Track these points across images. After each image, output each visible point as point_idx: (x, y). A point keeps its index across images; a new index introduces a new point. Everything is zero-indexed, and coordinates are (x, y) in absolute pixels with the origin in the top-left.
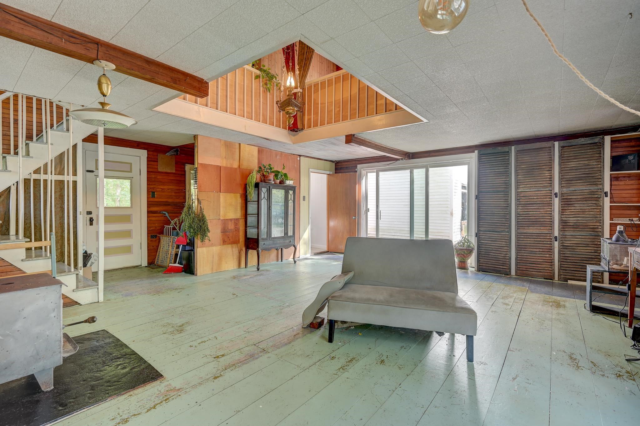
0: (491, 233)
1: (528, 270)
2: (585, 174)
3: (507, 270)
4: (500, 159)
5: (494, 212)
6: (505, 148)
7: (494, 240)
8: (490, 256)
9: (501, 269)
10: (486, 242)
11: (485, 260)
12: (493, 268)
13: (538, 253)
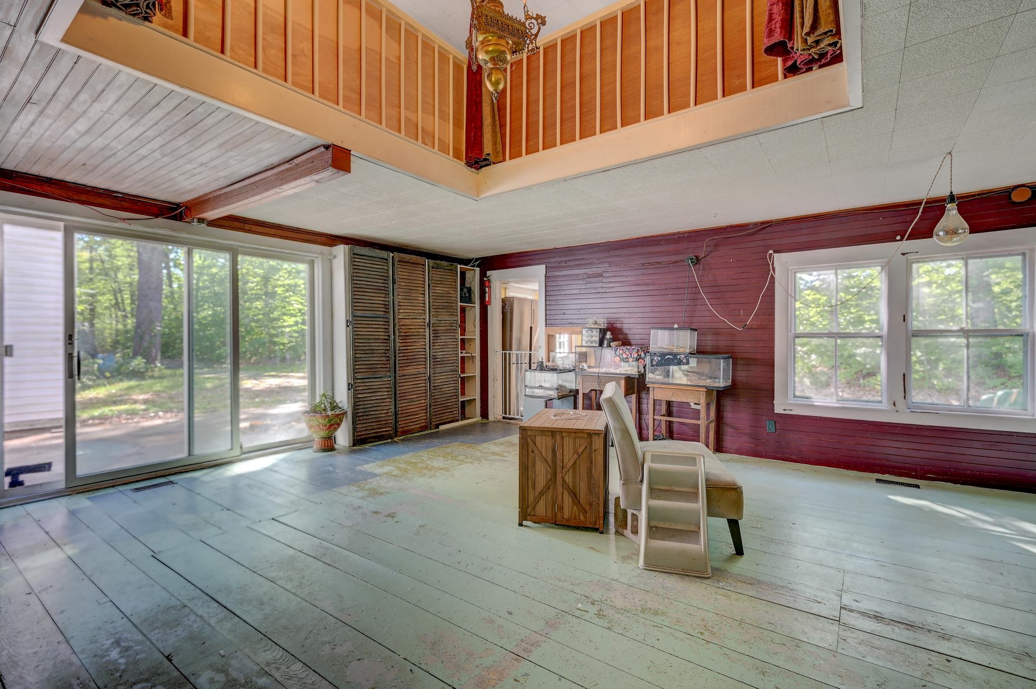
0: (370, 380)
1: (408, 425)
2: (447, 302)
3: (390, 432)
4: (378, 267)
5: (372, 348)
6: (383, 252)
7: (374, 390)
8: (370, 417)
9: (384, 433)
10: (364, 396)
11: (363, 425)
12: (374, 435)
13: (415, 400)
